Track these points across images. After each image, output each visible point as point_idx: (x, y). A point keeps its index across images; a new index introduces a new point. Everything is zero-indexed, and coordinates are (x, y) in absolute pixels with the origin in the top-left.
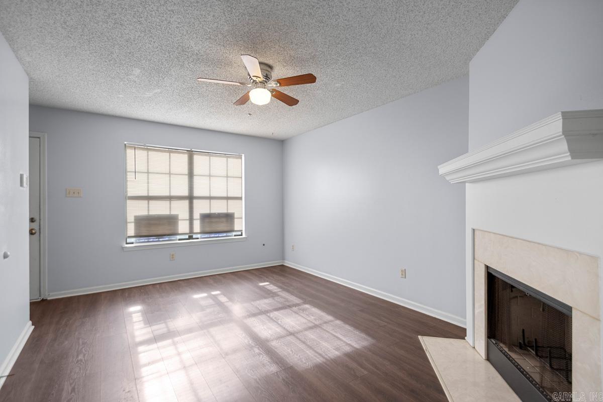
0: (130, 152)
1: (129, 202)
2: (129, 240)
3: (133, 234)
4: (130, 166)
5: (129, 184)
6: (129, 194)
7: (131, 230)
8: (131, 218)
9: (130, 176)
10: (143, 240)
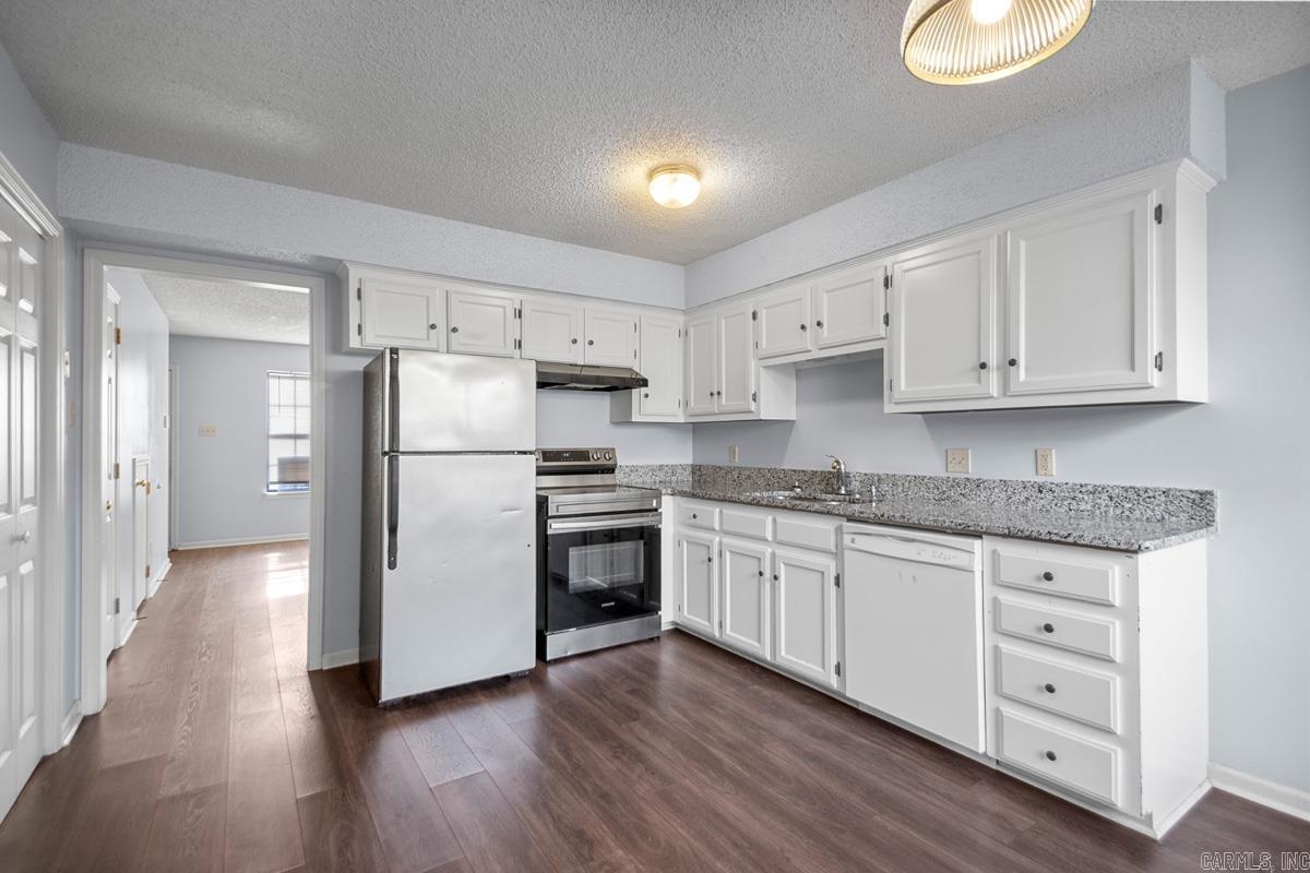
0: (273, 383)
1: (271, 441)
2: (272, 487)
3: (276, 480)
4: (273, 400)
5: (271, 420)
6: (272, 432)
7: (274, 475)
8: (273, 461)
9: (273, 411)
10: (288, 487)
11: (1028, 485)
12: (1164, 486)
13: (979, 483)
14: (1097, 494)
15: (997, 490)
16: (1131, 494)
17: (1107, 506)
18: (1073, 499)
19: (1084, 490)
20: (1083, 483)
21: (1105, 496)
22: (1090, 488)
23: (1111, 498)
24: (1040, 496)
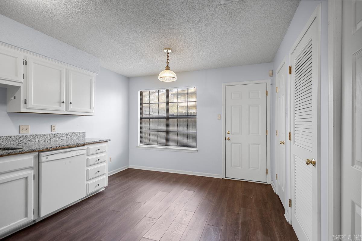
11: (51, 135)
12: (79, 132)
13: (35, 136)
14: (67, 135)
15: (41, 137)
16: (73, 134)
17: (69, 137)
18: (62, 137)
19: (64, 134)
20: (64, 132)
21: (69, 135)
22: (66, 134)
23: (70, 135)
24: (54, 137)
